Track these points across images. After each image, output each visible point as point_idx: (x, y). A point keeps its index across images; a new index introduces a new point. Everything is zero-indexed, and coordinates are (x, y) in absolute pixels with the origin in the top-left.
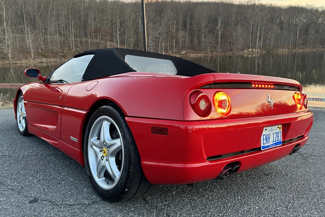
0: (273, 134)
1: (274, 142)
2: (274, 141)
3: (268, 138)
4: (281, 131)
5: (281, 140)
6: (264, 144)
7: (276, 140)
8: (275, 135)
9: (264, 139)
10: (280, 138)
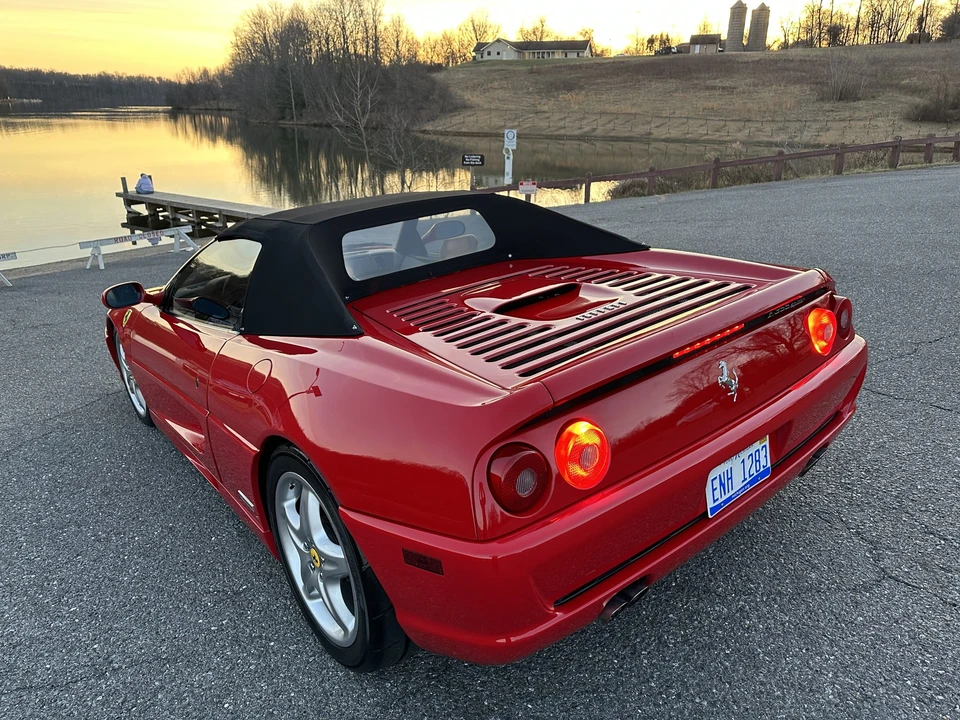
0: (743, 461)
1: (745, 479)
2: (747, 476)
3: (728, 479)
4: (767, 443)
5: (769, 465)
6: (715, 501)
7: (753, 471)
8: (748, 463)
9: (714, 490)
10: (765, 461)
